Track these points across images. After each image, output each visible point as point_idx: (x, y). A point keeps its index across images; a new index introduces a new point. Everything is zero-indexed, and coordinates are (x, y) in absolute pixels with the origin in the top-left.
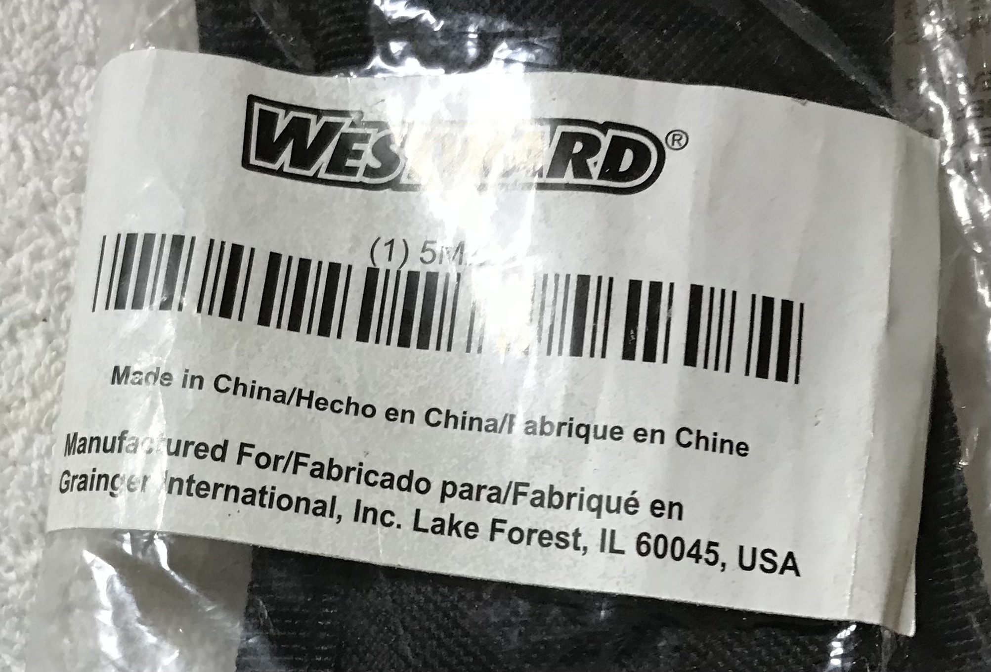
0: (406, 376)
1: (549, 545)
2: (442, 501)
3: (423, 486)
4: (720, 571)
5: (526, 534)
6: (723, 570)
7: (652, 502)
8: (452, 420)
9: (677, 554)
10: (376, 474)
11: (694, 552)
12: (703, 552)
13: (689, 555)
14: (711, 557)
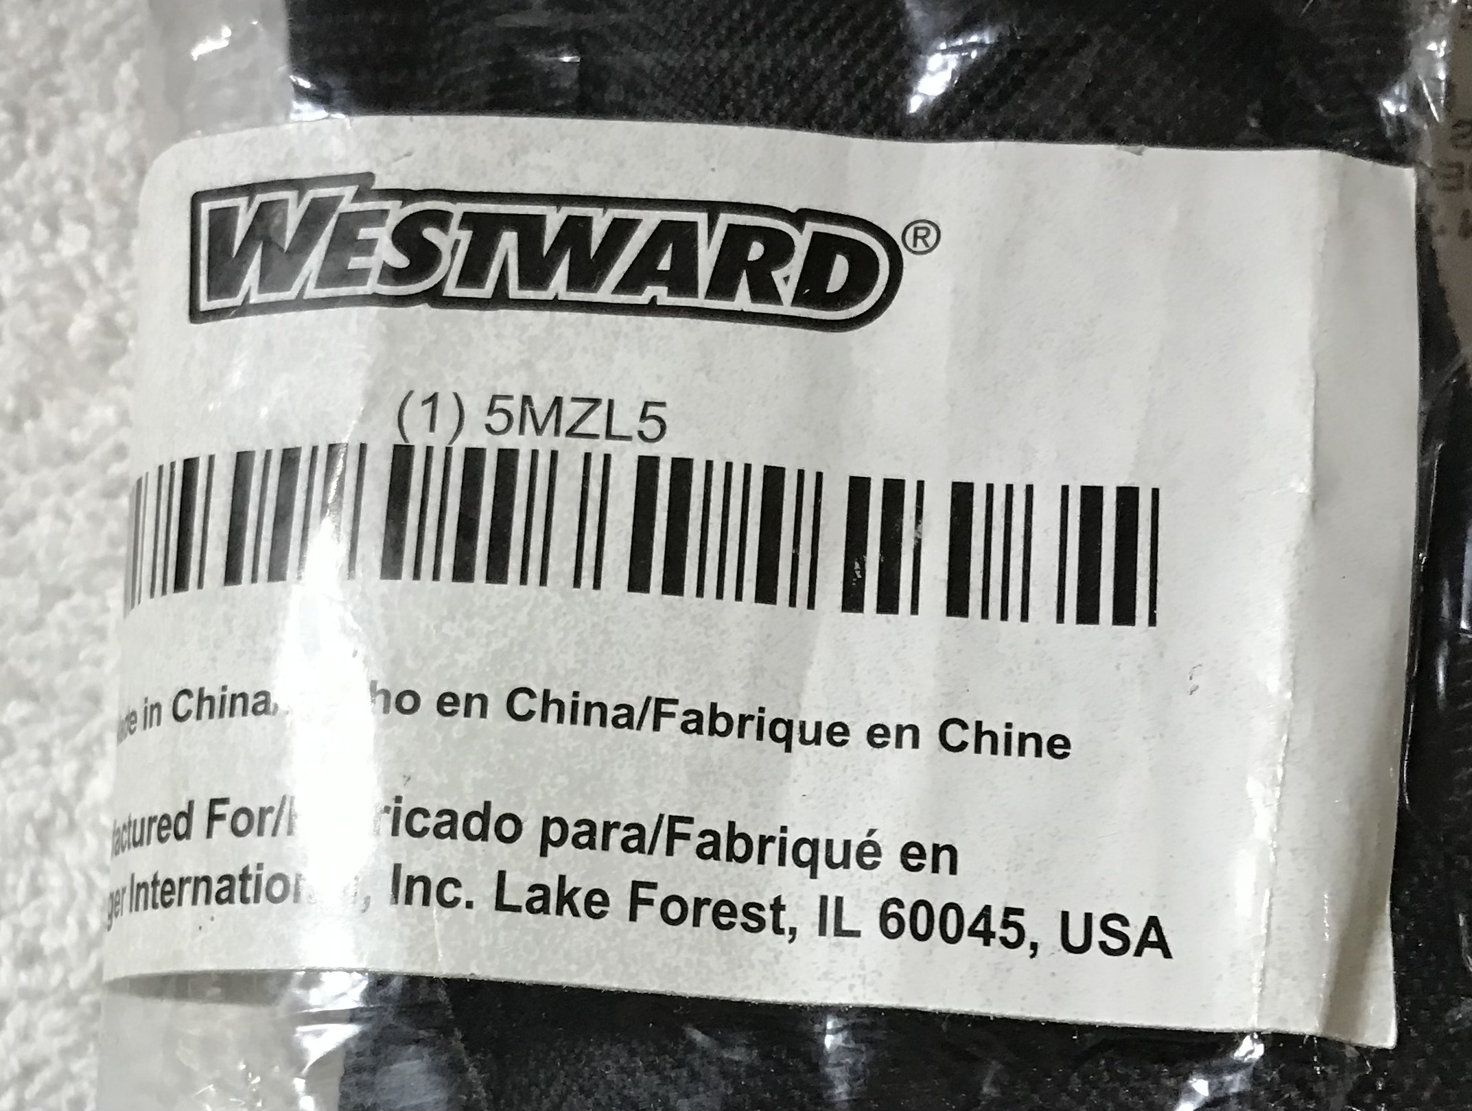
0: (470, 633)
1: (731, 925)
2: (544, 853)
3: (508, 828)
4: (1028, 958)
5: (691, 906)
6: (1032, 956)
7: (902, 845)
8: (553, 709)
9: (951, 932)
10: (426, 814)
11: (980, 927)
12: (996, 925)
13: (973, 932)
14: (1012, 934)
